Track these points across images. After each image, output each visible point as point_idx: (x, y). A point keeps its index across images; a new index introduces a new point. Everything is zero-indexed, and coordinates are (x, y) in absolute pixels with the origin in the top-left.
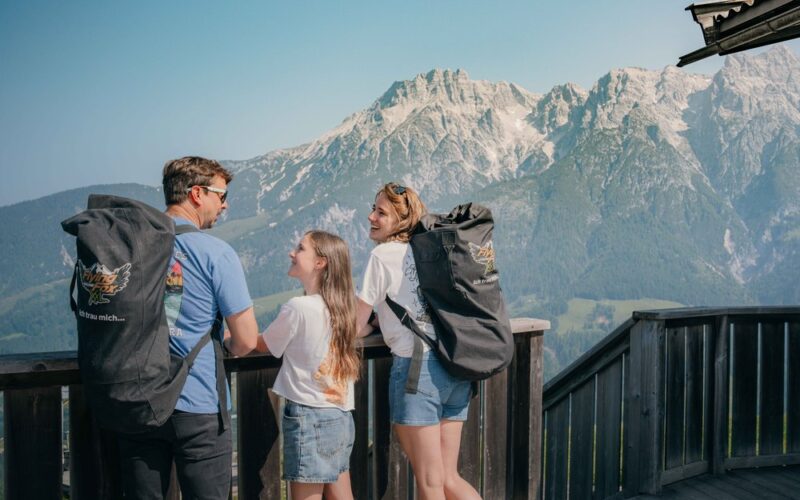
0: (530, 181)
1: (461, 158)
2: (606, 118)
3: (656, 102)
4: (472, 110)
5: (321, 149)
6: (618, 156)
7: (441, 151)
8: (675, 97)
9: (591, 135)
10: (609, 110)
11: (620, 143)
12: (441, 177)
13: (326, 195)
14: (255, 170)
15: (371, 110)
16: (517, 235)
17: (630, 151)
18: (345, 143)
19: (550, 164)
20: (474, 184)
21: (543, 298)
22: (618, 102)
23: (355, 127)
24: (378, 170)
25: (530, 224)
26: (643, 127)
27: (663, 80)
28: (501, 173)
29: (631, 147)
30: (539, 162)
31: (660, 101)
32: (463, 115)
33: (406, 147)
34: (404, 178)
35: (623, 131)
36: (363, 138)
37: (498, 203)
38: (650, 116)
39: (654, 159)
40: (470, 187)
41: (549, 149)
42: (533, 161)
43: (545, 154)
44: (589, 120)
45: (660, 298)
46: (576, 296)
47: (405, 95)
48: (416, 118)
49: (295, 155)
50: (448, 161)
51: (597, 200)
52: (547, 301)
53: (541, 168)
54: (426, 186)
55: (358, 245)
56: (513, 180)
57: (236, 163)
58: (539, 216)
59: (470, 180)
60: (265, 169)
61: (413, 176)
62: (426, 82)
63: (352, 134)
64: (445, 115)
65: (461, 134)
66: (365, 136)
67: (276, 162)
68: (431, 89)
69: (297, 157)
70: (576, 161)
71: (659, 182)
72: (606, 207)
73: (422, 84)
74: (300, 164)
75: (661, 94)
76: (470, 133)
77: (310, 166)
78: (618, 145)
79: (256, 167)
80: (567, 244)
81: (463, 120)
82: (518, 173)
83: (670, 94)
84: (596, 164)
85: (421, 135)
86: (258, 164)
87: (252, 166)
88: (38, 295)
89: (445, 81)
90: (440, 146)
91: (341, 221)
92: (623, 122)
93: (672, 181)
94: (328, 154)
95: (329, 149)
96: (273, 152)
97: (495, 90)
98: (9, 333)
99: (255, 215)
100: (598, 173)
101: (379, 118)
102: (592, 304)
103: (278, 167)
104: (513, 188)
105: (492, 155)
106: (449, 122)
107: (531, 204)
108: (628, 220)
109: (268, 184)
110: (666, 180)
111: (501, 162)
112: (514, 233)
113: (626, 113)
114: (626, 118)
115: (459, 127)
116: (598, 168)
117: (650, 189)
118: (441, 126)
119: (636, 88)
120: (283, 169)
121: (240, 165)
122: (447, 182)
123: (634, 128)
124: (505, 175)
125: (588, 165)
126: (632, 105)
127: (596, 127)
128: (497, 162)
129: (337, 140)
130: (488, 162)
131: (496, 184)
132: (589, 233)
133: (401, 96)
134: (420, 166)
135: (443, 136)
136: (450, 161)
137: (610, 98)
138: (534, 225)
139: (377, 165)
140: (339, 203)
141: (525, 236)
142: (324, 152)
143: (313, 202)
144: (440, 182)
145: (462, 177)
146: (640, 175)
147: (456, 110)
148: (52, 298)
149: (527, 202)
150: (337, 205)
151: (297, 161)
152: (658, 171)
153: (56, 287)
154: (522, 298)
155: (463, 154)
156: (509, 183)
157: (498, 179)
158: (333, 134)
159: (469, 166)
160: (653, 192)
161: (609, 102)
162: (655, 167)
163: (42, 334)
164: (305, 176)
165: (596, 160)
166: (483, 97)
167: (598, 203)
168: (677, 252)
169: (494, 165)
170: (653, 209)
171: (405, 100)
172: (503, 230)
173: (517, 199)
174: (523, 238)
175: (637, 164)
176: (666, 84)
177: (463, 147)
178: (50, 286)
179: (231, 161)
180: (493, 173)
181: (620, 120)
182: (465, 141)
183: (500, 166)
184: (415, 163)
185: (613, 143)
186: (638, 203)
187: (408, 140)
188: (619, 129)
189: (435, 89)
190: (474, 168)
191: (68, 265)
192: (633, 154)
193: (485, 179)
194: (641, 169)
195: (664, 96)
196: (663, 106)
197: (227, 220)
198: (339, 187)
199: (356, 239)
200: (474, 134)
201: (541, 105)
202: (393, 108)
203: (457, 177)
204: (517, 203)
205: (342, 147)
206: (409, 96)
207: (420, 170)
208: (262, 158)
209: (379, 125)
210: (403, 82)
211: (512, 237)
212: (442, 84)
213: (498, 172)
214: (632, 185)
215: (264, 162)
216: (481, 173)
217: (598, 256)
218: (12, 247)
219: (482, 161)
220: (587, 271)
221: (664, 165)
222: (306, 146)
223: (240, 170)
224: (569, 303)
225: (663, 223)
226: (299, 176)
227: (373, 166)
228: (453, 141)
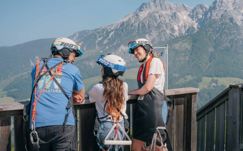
0: (189, 37)
1: (166, 29)
2: (215, 15)
3: (232, 10)
4: (169, 12)
5: (118, 26)
6: (219, 28)
7: (159, 27)
8: (239, 8)
9: (210, 21)
10: (216, 12)
11: (220, 24)
12: (158, 35)
13: (120, 42)
14: (95, 33)
15: (135, 13)
16: (185, 55)
17: (224, 27)
18: (126, 24)
19: (196, 31)
20: (170, 38)
21: (194, 77)
22: (219, 10)
23: (129, 18)
24: (137, 33)
25: (189, 51)
26: (228, 18)
27: (235, 2)
28: (179, 34)
29: (224, 25)
30: (192, 30)
31: (234, 9)
32: (166, 14)
33: (147, 25)
34: (146, 36)
35: (221, 20)
36: (132, 22)
37: (178, 44)
38: (230, 14)
39: (232, 29)
40: (169, 39)
41: (196, 26)
42: (190, 30)
43: (194, 27)
44: (209, 16)
45: (234, 77)
46: (205, 76)
47: (146, 7)
48: (150, 15)
49: (109, 28)
50: (161, 30)
51: (212, 43)
52: (195, 78)
53: (193, 32)
54: (154, 38)
55: (130, 59)
56: (183, 36)
57: (89, 31)
58: (192, 49)
59: (168, 36)
60: (99, 33)
61: (149, 35)
62: (153, 3)
63: (128, 21)
64: (160, 14)
65: (165, 21)
66: (133, 21)
67: (102, 31)
68: (155, 5)
69: (110, 29)
70: (205, 30)
71: (233, 37)
72: (215, 46)
73: (152, 4)
74: (110, 31)
75: (234, 7)
76: (168, 21)
77: (114, 32)
78: (219, 25)
79: (96, 32)
80: (202, 58)
81: (166, 16)
82: (185, 34)
83: (237, 7)
84: (212, 31)
85: (152, 21)
86: (96, 31)
87: (94, 32)
88: (22, 76)
89: (160, 3)
90: (158, 25)
91: (124, 50)
92: (221, 17)
93: (238, 37)
94: (120, 28)
95: (120, 26)
96: (101, 27)
97: (177, 6)
98: (13, 89)
99: (95, 48)
100: (213, 34)
101: (137, 15)
102: (211, 78)
103: (103, 32)
104: (183, 39)
105: (176, 28)
106: (161, 16)
107: (189, 45)
108: (223, 50)
109: (100, 38)
110: (236, 36)
111: (179, 30)
112: (184, 54)
113: (222, 13)
114: (222, 15)
115: (165, 18)
116: (213, 32)
117: (231, 39)
118: (159, 18)
119: (226, 5)
120: (105, 33)
121: (90, 31)
122: (160, 37)
123: (225, 19)
124: (180, 35)
125: (209, 31)
126: (224, 11)
127: (212, 19)
128: (178, 30)
129: (123, 23)
130: (175, 30)
131: (177, 38)
132: (210, 54)
133: (145, 8)
134: (151, 31)
135: (159, 21)
136: (162, 30)
137: (217, 8)
138: (190, 52)
139: (137, 31)
140: (124, 44)
141: (187, 55)
142: (119, 27)
143: (115, 44)
144: (158, 37)
145: (166, 35)
146: (227, 35)
147: (164, 13)
148: (27, 77)
149: (188, 44)
150: (123, 45)
151: (109, 30)
152: (233, 33)
153: (28, 73)
154: (186, 76)
155: (166, 27)
156: (182, 38)
157: (178, 36)
158: (122, 21)
159: (168, 32)
160: (232, 40)
161: (216, 10)
162: (232, 32)
163: (24, 89)
164: (112, 35)
165: (212, 29)
166: (173, 8)
167: (212, 44)
168: (240, 61)
169: (177, 31)
170: (232, 46)
171: (146, 9)
172: (180, 53)
173: (185, 43)
174: (187, 56)
175: (226, 31)
176: (236, 4)
177: (166, 25)
178: (26, 73)
179: (87, 30)
180: (176, 34)
181: (220, 16)
182: (167, 23)
183: (179, 32)
184: (150, 31)
185: (218, 24)
186: (226, 44)
187: (147, 23)
188: (220, 19)
189: (156, 5)
190: (170, 32)
191: (32, 66)
192: (225, 28)
193: (173, 36)
194: (227, 33)
195: (235, 8)
196: (235, 11)
197: (86, 50)
198: (124, 39)
199: (130, 56)
200: (170, 20)
201: (193, 11)
202: (142, 12)
203: (164, 36)
204: (184, 44)
205: (125, 25)
206: (148, 8)
207: (151, 33)
208: (98, 29)
209: (137, 18)
210: (145, 3)
211: (183, 56)
212: (159, 4)
213: (178, 33)
214: (224, 38)
215: (98, 30)
216: (172, 34)
217: (213, 62)
218: (13, 60)
219: (173, 30)
220: (208, 68)
221: (235, 31)
222: (112, 25)
223: (90, 33)
224: (203, 78)
225: (235, 51)
226: (110, 35)
227: (136, 32)
228: (162, 23)
